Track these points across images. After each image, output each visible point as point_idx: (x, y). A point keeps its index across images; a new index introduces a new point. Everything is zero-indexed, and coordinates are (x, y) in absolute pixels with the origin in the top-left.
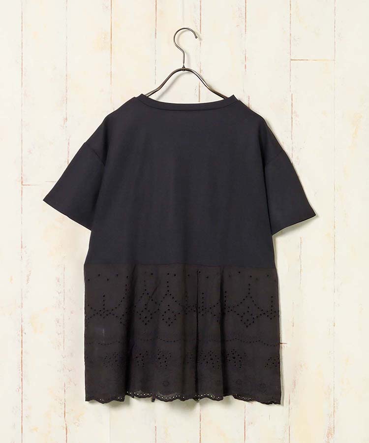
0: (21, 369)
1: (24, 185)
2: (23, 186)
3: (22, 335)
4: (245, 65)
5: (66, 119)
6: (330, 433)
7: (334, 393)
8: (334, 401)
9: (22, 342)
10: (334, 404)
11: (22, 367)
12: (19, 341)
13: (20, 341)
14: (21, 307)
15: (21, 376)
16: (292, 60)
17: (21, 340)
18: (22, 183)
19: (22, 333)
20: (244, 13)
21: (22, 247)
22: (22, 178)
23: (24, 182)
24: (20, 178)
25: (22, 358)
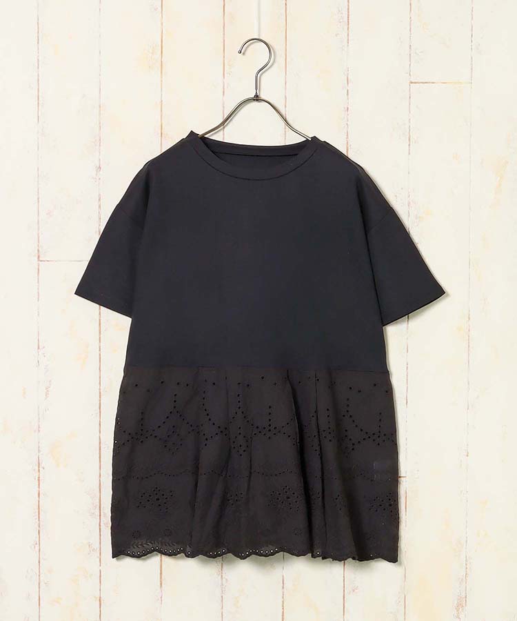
0: (37, 517)
1: (41, 261)
2: (40, 263)
3: (39, 471)
4: (348, 91)
5: (100, 168)
6: (461, 604)
7: (466, 548)
8: (466, 561)
9: (39, 480)
10: (466, 565)
11: (39, 514)
12: (35, 479)
13: (37, 479)
14: (37, 431)
15: (38, 527)
16: (412, 83)
17: (37, 477)
18: (39, 257)
19: (39, 467)
20: (347, 16)
21: (39, 348)
22: (38, 251)
23: (41, 256)
24: (37, 252)
25: (39, 502)
